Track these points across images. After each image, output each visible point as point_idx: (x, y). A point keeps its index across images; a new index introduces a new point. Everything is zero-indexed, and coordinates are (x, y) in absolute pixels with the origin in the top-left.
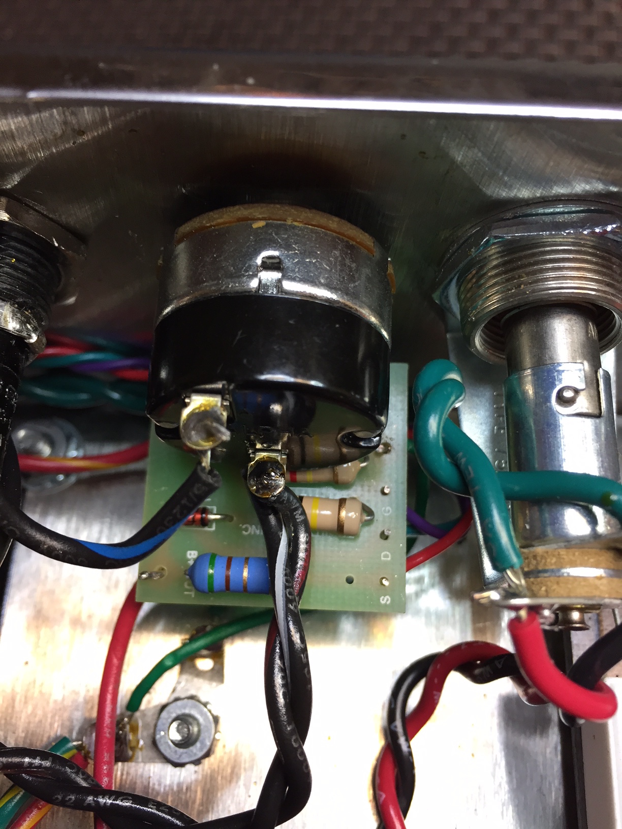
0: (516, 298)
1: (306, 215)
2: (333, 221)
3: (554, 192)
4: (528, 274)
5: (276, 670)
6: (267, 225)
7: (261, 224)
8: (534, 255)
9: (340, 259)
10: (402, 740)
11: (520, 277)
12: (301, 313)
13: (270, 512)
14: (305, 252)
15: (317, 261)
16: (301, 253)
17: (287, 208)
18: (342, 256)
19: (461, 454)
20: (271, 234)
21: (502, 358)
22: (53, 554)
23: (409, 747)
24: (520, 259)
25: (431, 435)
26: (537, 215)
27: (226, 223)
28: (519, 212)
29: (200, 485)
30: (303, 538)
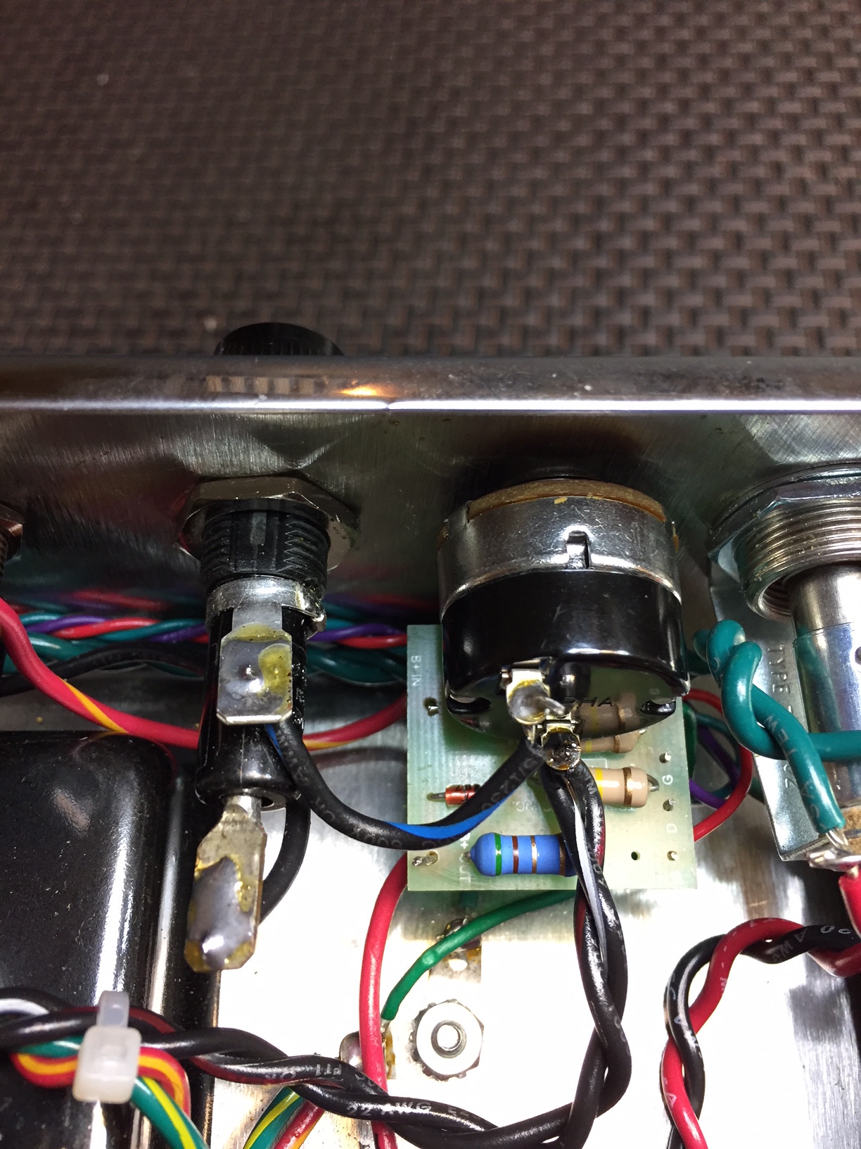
0: (808, 560)
1: (604, 489)
2: (629, 493)
3: (839, 457)
4: (816, 535)
5: (590, 949)
6: (569, 499)
7: (563, 499)
8: (821, 516)
9: (638, 530)
10: (688, 1035)
11: (808, 538)
12: (613, 586)
13: (558, 786)
14: (608, 526)
15: (621, 534)
16: (604, 527)
17: (585, 483)
18: (640, 527)
19: (770, 718)
20: (574, 510)
21: (787, 615)
22: (366, 837)
23: (696, 1042)
24: (807, 520)
25: (741, 699)
26: (821, 478)
27: (527, 499)
28: (804, 475)
29: (530, 759)
30: (596, 811)
